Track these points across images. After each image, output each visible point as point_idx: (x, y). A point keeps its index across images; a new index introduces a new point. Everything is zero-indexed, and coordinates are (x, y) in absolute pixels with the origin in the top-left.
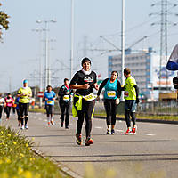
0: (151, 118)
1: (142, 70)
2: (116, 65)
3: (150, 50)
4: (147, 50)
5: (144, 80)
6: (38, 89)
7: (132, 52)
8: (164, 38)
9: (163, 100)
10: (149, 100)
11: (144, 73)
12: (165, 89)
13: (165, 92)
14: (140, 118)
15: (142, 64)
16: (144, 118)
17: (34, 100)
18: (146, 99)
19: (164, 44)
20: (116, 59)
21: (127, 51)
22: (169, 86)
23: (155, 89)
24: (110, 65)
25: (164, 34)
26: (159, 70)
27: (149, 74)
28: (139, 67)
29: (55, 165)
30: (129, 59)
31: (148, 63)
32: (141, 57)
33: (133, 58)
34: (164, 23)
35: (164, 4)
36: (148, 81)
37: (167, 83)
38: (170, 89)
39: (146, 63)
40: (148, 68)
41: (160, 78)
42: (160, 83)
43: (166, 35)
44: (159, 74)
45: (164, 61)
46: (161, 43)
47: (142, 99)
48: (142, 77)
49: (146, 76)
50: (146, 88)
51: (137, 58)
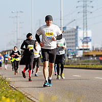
0: (78, 66)
1: (73, 39)
3: (77, 27)
4: (75, 27)
5: (74, 45)
7: (67, 29)
8: (85, 21)
9: (85, 56)
10: (77, 56)
12: (86, 49)
13: (86, 51)
16: (74, 66)
18: (75, 55)
21: (64, 28)
22: (88, 48)
23: (81, 49)
26: (82, 39)
27: (77, 41)
28: (71, 37)
31: (76, 35)
32: (72, 32)
33: (68, 32)
34: (85, 12)
35: (85, 0)
36: (77, 45)
37: (87, 46)
38: (89, 49)
39: (75, 35)
40: (76, 38)
41: (83, 43)
42: (83, 46)
43: (86, 19)
44: (82, 41)
45: (85, 34)
46: (84, 24)
47: (73, 56)
48: (73, 43)
49: (75, 42)
50: (75, 49)
51: (70, 32)
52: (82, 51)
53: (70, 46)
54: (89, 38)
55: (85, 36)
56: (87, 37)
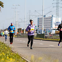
1: (49, 23)
2: (40, 21)
3: (52, 16)
4: (51, 16)
5: (50, 26)
7: (46, 17)
9: (57, 33)
10: (52, 33)
11: (50, 24)
20: (40, 19)
21: (44, 16)
23: (54, 29)
24: (38, 21)
26: (55, 23)
27: (52, 24)
28: (48, 22)
32: (49, 18)
33: (46, 19)
36: (52, 27)
39: (51, 20)
40: (52, 22)
41: (55, 26)
42: (55, 28)
43: (58, 11)
44: (55, 24)
45: (57, 20)
46: (56, 14)
47: (49, 33)
48: (49, 25)
49: (51, 25)
50: (51, 29)
51: (48, 19)
52: (54, 31)
53: (48, 27)
54: (59, 22)
55: (57, 21)
56: (58, 22)
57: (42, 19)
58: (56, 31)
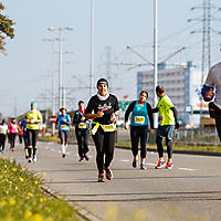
0: (190, 149)
1: (179, 89)
2: (147, 83)
3: (189, 64)
4: (185, 64)
5: (182, 102)
6: (50, 112)
7: (167, 67)
8: (206, 50)
9: (206, 126)
10: (188, 127)
11: (182, 94)
14: (177, 149)
15: (179, 81)
16: (181, 149)
17: (45, 126)
19: (206, 57)
20: (147, 76)
21: (161, 65)
23: (196, 112)
24: (140, 83)
25: (206, 44)
27: (187, 94)
28: (176, 86)
29: (71, 208)
30: (163, 75)
31: (187, 80)
32: (178, 73)
33: (168, 75)
34: (207, 31)
35: (207, 7)
36: (187, 103)
39: (184, 81)
40: (187, 87)
41: (200, 99)
43: (209, 46)
46: (203, 56)
48: (178, 97)
49: (184, 96)
50: (185, 111)
51: (173, 74)
52: (198, 116)
57: (153, 76)
58: (202, 118)
